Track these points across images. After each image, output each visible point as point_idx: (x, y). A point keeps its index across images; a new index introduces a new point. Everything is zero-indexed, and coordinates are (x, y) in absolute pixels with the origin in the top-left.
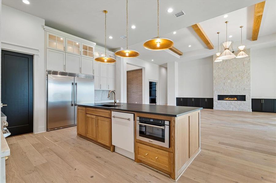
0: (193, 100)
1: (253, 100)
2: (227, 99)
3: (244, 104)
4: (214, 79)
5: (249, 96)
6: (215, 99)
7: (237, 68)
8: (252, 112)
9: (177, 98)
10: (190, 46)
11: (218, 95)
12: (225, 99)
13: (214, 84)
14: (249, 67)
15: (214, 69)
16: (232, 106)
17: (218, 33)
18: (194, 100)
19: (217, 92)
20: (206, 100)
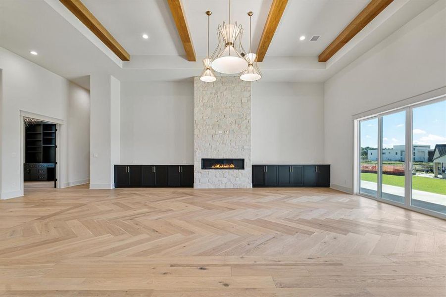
0: (154, 170)
1: (255, 168)
2: (218, 166)
3: (242, 174)
4: (195, 125)
5: (249, 159)
6: (198, 165)
7: (232, 108)
8: (252, 187)
9: (115, 166)
10: (145, 36)
11: (202, 159)
12: (213, 167)
13: (195, 136)
14: (249, 108)
15: (195, 105)
16: (224, 180)
17: (208, 13)
18: (157, 170)
19: (200, 151)
20: (180, 170)
